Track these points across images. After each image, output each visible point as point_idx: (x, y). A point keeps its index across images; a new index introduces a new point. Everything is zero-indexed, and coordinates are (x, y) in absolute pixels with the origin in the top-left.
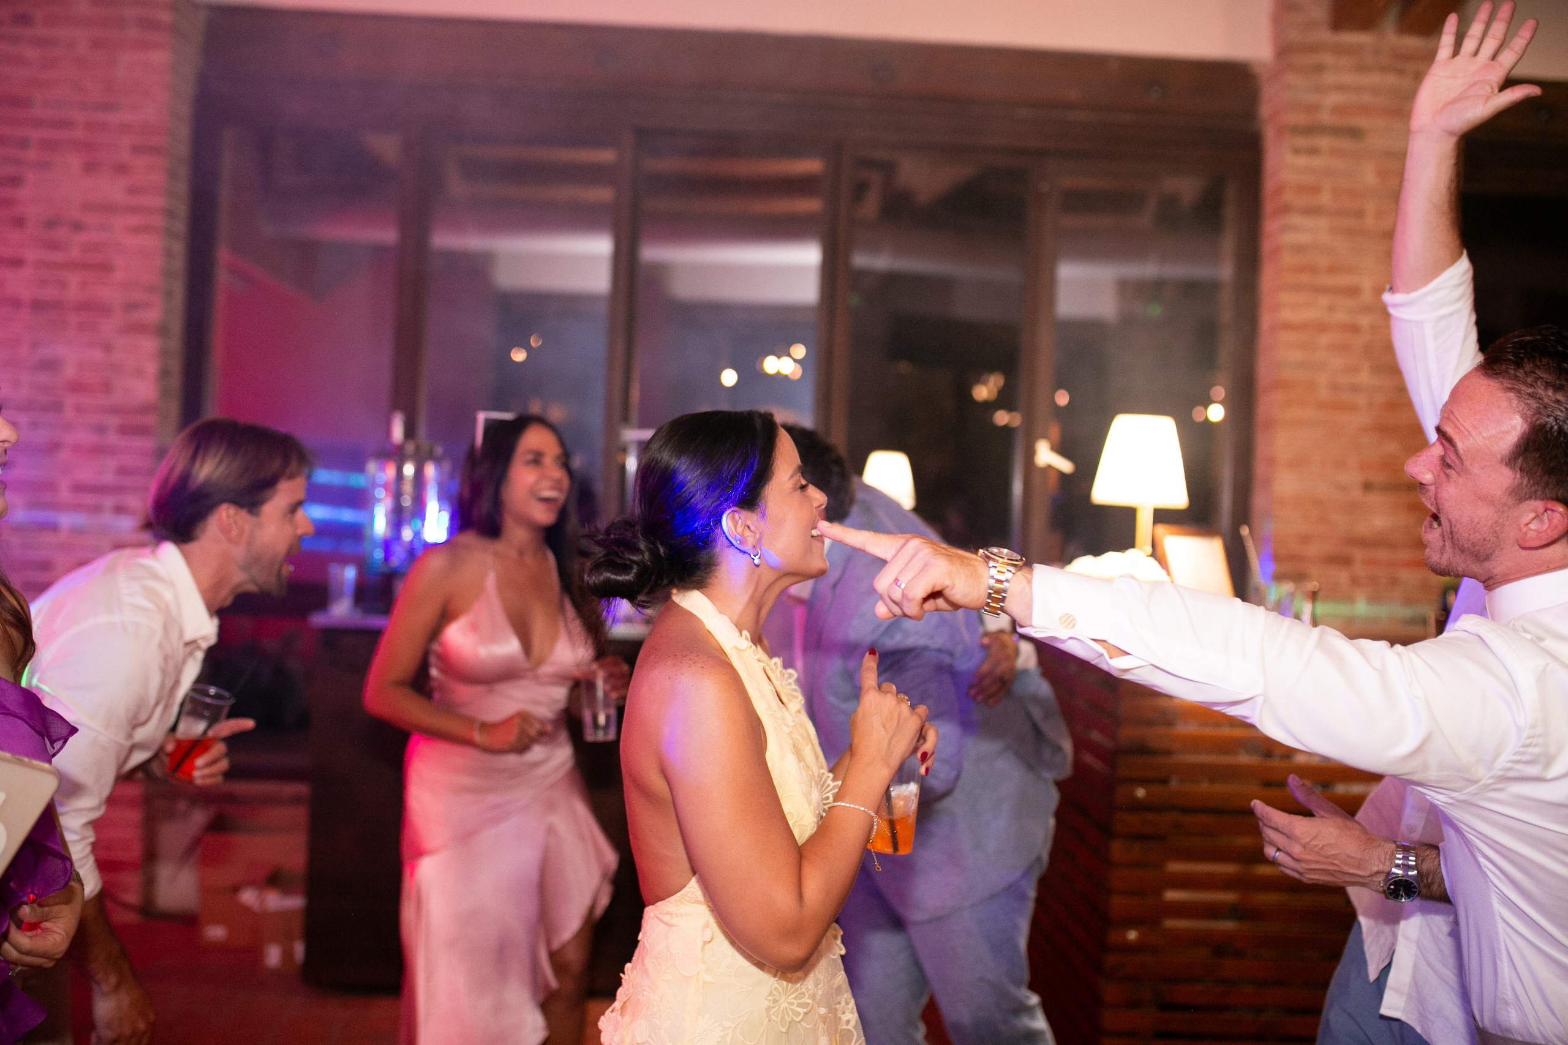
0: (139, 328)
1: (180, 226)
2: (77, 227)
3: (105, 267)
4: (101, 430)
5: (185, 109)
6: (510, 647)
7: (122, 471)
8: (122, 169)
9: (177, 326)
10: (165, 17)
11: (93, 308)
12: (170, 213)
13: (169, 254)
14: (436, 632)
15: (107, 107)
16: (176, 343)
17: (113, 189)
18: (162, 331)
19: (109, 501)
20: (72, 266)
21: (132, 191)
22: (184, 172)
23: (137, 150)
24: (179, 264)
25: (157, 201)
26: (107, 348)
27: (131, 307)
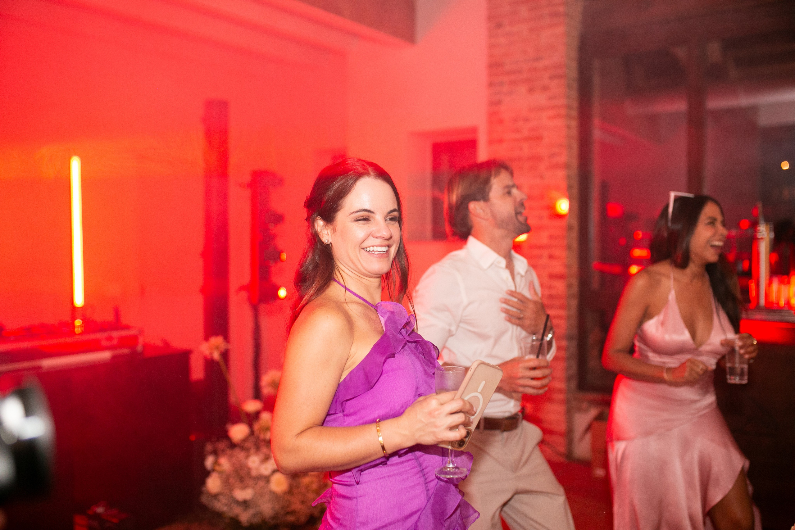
0: (555, 166)
1: (574, 113)
2: (527, 120)
3: (539, 138)
4: (541, 217)
5: (574, 54)
6: (686, 336)
7: (551, 237)
8: (545, 88)
9: (574, 163)
10: (561, 9)
11: (536, 158)
12: (569, 107)
13: (569, 127)
14: (641, 323)
15: (538, 59)
16: (574, 172)
17: (541, 99)
18: (567, 166)
19: (545, 253)
20: (525, 139)
21: (550, 98)
22: (575, 85)
23: (552, 78)
24: (574, 132)
25: (563, 101)
26: (542, 177)
27: (552, 156)
